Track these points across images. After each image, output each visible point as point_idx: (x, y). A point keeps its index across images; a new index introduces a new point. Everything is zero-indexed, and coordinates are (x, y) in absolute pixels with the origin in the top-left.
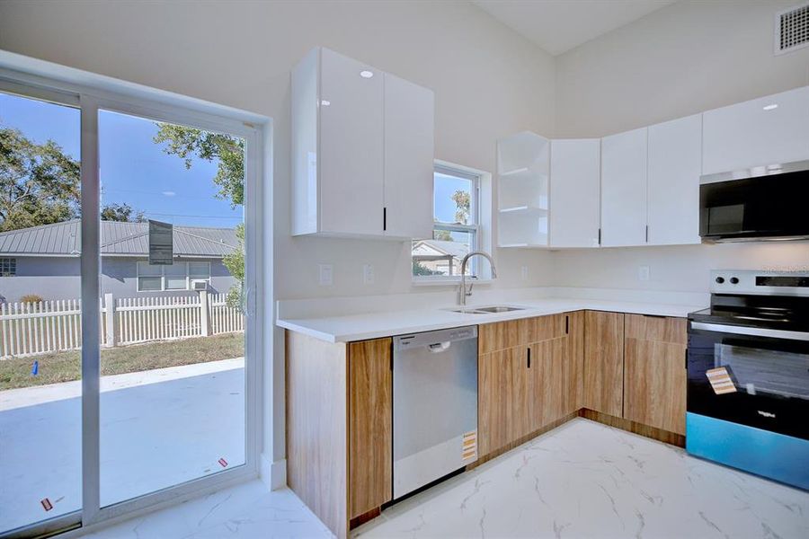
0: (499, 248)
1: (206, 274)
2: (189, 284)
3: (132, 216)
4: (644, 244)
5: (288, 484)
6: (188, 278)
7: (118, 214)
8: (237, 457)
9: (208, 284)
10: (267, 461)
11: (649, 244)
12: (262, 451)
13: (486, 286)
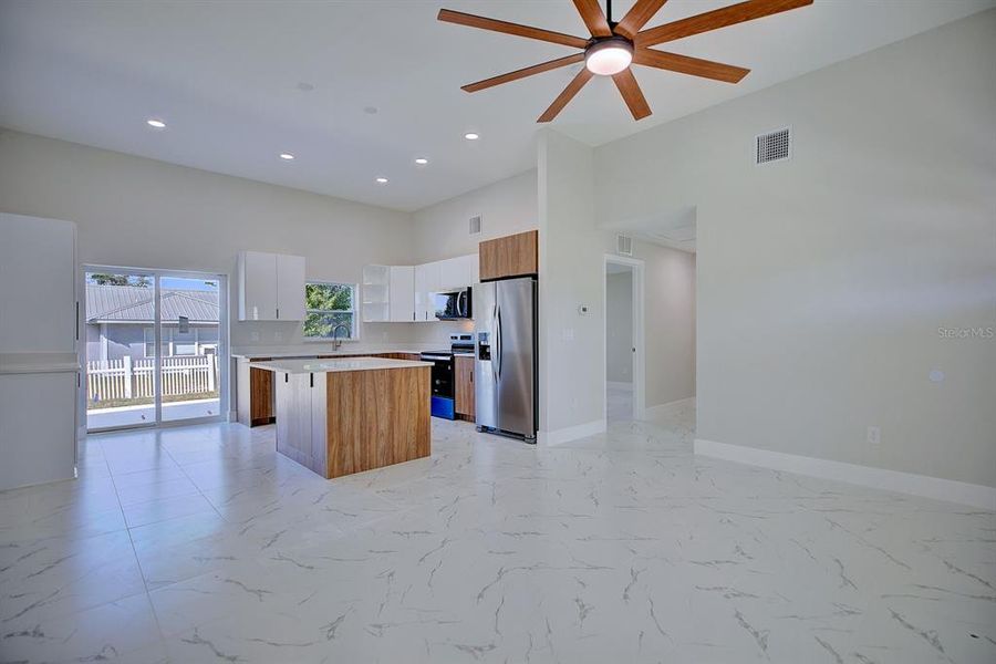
0: (364, 323)
1: (213, 341)
2: (195, 349)
5: (237, 421)
6: (197, 343)
8: (216, 413)
9: (217, 350)
10: (229, 413)
11: (428, 320)
12: (227, 410)
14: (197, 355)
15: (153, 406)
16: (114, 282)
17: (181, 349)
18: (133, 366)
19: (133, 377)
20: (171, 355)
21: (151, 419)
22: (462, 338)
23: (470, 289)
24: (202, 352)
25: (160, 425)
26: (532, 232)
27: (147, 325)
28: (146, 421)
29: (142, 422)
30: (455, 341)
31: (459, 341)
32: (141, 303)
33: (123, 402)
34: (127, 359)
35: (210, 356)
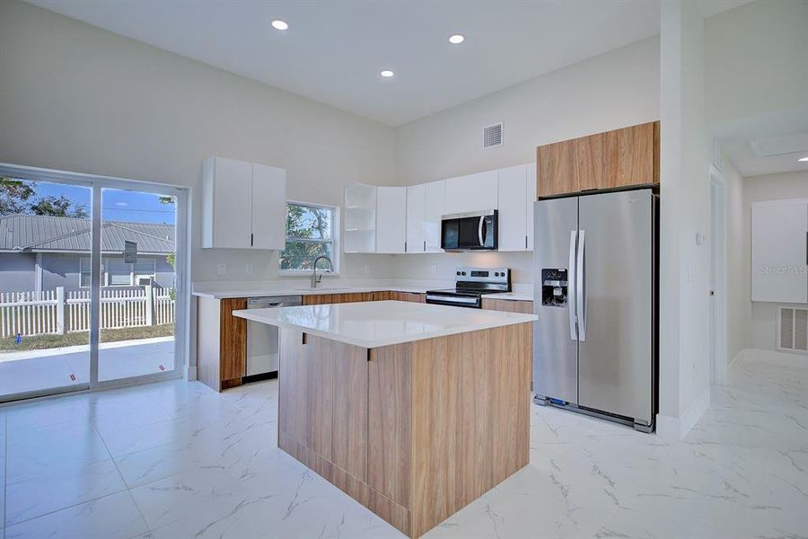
0: (345, 253)
1: (150, 271)
2: (133, 280)
3: (70, 210)
4: (424, 252)
5: (197, 379)
6: (132, 274)
7: (54, 207)
8: (170, 367)
9: (153, 280)
10: (186, 367)
11: (426, 252)
12: (184, 363)
13: (336, 277)
14: (132, 285)
15: (87, 348)
16: (52, 213)
17: (117, 279)
18: (66, 297)
19: (66, 307)
20: (106, 285)
21: (84, 378)
22: (474, 274)
23: (496, 212)
24: (138, 283)
25: (95, 387)
26: (645, 126)
27: (83, 255)
28: (75, 383)
29: (70, 383)
30: (462, 278)
31: (468, 278)
32: (78, 233)
33: (53, 342)
34: (60, 290)
35: (148, 288)
